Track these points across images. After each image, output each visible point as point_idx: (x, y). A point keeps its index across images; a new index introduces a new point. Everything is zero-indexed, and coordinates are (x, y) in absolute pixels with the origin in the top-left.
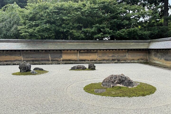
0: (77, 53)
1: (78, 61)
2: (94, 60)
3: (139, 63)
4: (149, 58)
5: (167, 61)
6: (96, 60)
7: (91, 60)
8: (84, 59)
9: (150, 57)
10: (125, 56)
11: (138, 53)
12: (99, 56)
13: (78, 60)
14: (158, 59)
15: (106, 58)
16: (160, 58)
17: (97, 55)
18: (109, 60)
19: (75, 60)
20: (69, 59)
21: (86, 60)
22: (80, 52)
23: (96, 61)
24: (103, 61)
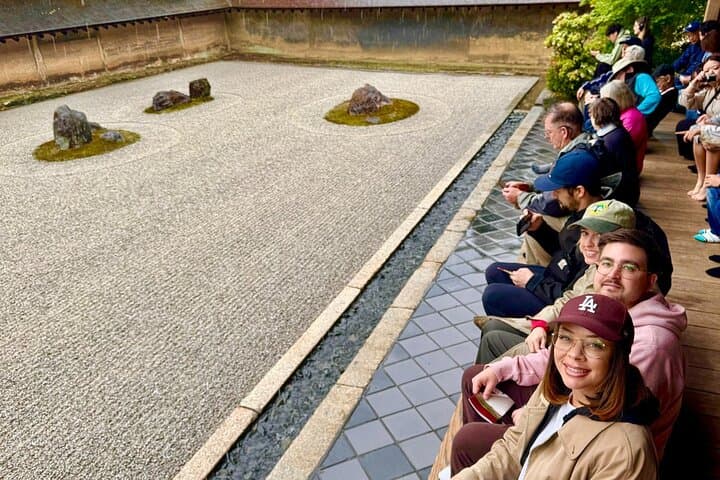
0: (32, 47)
1: (45, 84)
2: (98, 71)
3: (215, 60)
4: (231, 39)
5: (294, 45)
6: (103, 70)
7: (88, 73)
8: (63, 73)
9: (233, 35)
10: (178, 39)
11: (204, 26)
12: (109, 50)
13: (44, 78)
14: (264, 38)
15: (129, 53)
16: (270, 36)
17: (102, 45)
18: (139, 61)
19: (31, 83)
20: (8, 80)
21: (72, 75)
22: (40, 44)
23: (104, 74)
24: (124, 71)
